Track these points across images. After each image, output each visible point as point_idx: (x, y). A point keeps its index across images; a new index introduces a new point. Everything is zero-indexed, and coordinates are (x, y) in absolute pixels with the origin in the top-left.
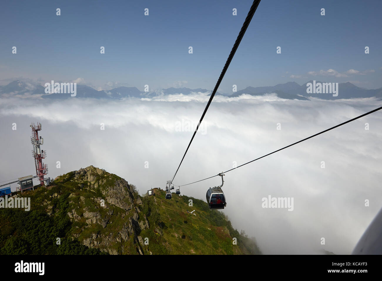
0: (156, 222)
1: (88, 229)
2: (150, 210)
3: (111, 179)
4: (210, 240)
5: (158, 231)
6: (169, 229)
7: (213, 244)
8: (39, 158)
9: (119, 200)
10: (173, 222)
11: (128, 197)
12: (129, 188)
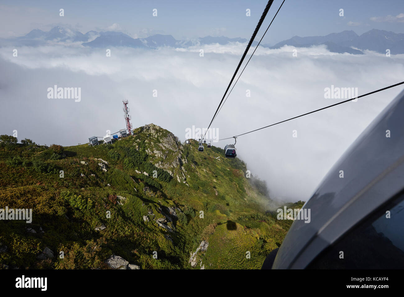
0: (192, 160)
1: (156, 159)
2: (188, 153)
3: (165, 132)
4: (228, 176)
5: (193, 166)
6: (200, 166)
7: (230, 179)
8: (128, 119)
9: (170, 145)
10: (203, 163)
11: (175, 144)
12: (175, 139)
